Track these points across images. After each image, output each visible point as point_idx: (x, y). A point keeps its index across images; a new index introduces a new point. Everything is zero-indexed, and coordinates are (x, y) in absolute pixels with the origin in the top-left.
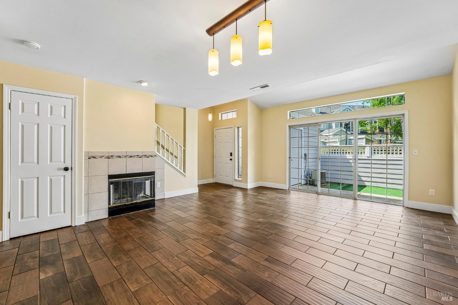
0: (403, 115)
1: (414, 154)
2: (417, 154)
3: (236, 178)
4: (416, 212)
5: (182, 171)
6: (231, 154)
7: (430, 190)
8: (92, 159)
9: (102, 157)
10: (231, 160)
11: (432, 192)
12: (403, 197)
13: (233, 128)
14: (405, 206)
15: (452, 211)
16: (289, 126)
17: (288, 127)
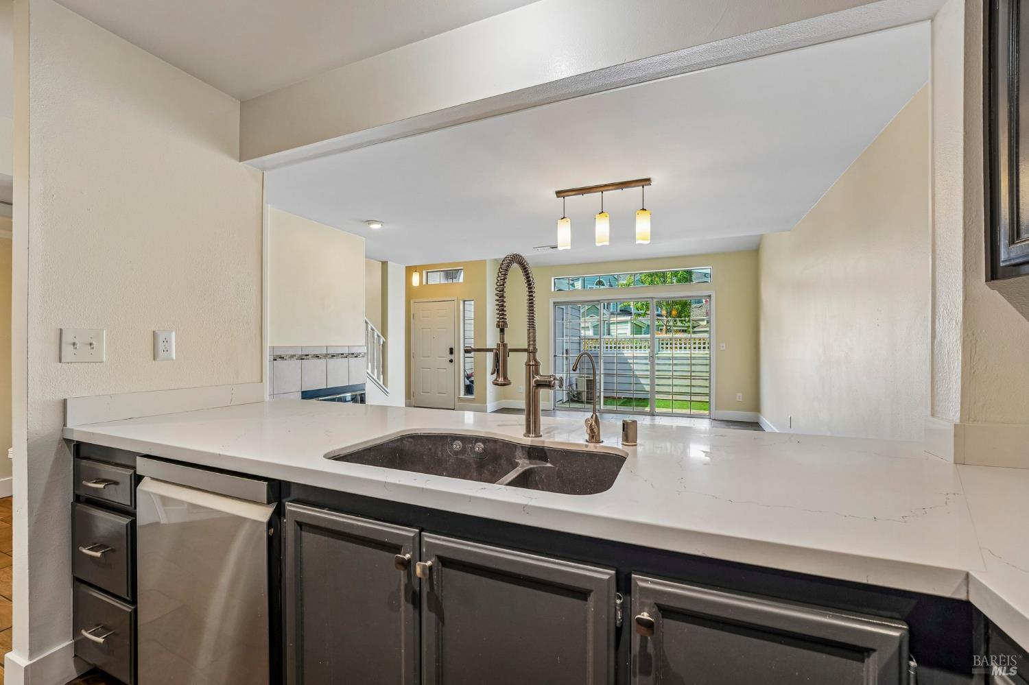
0: (710, 296)
1: (722, 349)
2: (724, 348)
3: (462, 395)
4: (726, 423)
5: (381, 383)
6: (451, 351)
7: (739, 394)
8: (279, 361)
9: (292, 356)
10: (451, 361)
11: (739, 396)
12: (710, 410)
13: (456, 302)
14: (713, 417)
15: (758, 418)
16: (554, 303)
17: (551, 305)
